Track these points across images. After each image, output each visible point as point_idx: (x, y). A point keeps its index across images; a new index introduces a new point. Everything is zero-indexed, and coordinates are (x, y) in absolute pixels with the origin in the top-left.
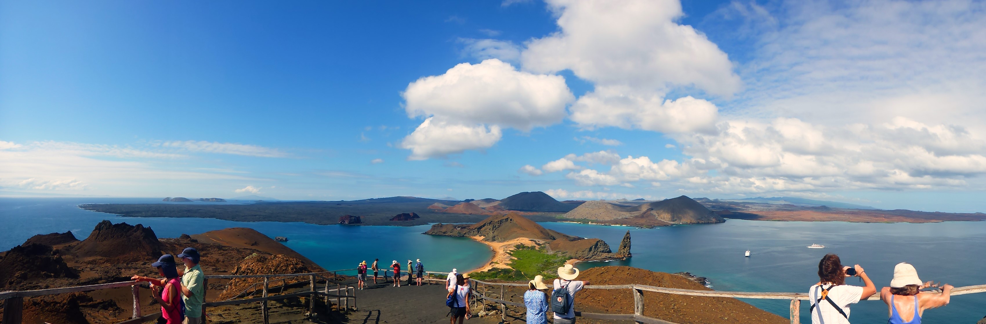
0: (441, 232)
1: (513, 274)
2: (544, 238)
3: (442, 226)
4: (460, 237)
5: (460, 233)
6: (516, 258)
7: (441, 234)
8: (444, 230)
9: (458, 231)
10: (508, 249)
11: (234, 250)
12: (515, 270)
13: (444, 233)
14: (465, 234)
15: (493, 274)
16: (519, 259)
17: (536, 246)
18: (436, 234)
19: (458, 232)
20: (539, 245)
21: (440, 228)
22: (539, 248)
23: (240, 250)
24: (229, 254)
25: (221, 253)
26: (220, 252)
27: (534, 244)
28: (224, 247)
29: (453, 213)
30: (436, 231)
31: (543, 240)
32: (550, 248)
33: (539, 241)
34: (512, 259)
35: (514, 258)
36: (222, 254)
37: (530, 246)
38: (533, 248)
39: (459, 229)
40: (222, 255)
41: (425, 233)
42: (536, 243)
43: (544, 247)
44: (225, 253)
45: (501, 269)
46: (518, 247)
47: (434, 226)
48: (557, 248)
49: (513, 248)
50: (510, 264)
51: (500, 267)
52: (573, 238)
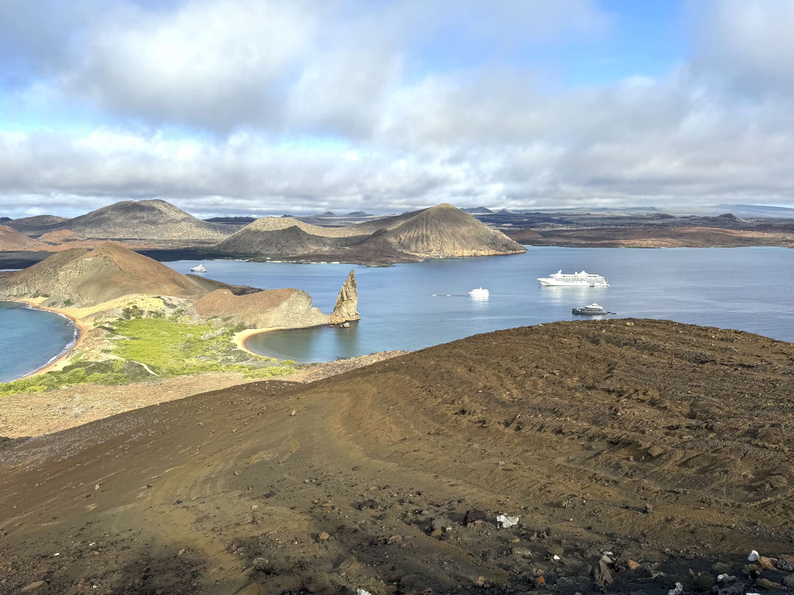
2: (181, 293)
6: (126, 338)
10: (106, 321)
16: (133, 338)
17: (167, 309)
20: (172, 307)
22: (173, 313)
31: (180, 295)
32: (196, 312)
34: (115, 340)
35: (120, 337)
38: (160, 314)
42: (166, 305)
43: (183, 310)
45: (94, 363)
46: (126, 314)
48: (210, 310)
49: (116, 317)
50: (116, 352)
51: (92, 360)
52: (240, 290)
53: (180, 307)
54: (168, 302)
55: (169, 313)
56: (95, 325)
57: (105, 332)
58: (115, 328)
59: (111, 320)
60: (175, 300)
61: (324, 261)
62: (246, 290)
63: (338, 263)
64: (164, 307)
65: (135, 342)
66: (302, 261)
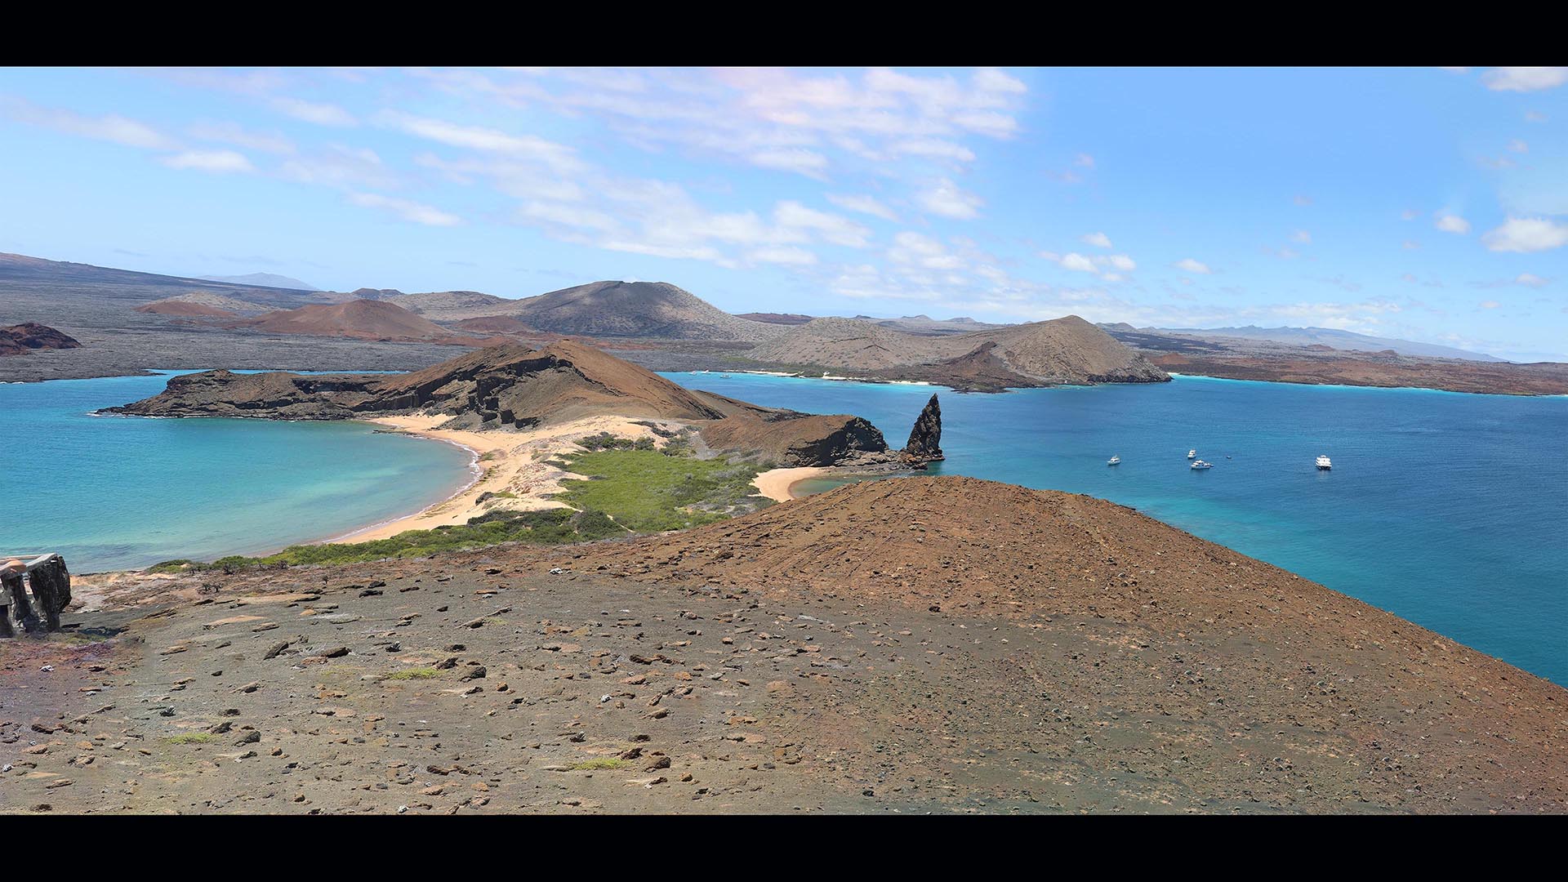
1: (574, 522)
2: (683, 416)
3: (228, 379)
6: (584, 477)
7: (226, 409)
8: (243, 395)
10: (554, 452)
12: (581, 511)
15: (496, 530)
16: (596, 478)
17: (657, 438)
20: (665, 434)
22: (667, 444)
27: (647, 433)
30: (195, 401)
31: (681, 420)
32: (703, 443)
33: (665, 425)
34: (566, 479)
35: (575, 476)
37: (635, 440)
38: (645, 445)
41: (127, 411)
42: (656, 431)
43: (683, 440)
45: (522, 514)
46: (590, 443)
48: (727, 441)
49: (573, 448)
50: (561, 497)
51: (522, 506)
52: (777, 415)
53: (678, 436)
54: (663, 429)
55: (659, 443)
56: (533, 458)
57: (550, 469)
58: (567, 463)
59: (563, 451)
60: (674, 426)
61: (908, 379)
62: (786, 415)
63: (926, 383)
64: (652, 435)
65: (598, 482)
66: (874, 378)
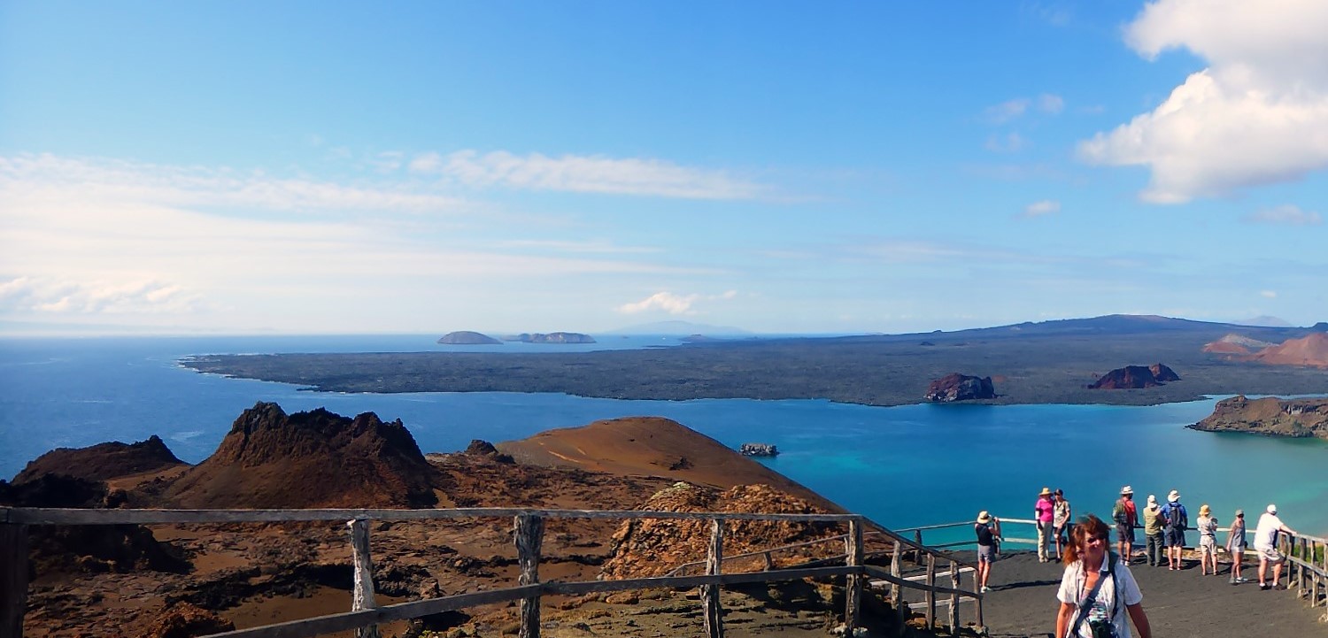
0: (1245, 422)
3: (1245, 404)
4: (1299, 436)
5: (1300, 425)
7: (1246, 427)
8: (1252, 416)
9: (1292, 420)
11: (620, 482)
13: (1254, 425)
14: (1314, 428)
18: (1228, 428)
19: (1295, 423)
21: (1241, 411)
23: (638, 483)
24: (604, 495)
25: (582, 493)
26: (578, 490)
28: (591, 474)
29: (1281, 366)
30: (1228, 421)
36: (587, 494)
39: (1298, 412)
40: (587, 499)
41: (1198, 427)
44: (594, 492)
47: (1223, 404)
